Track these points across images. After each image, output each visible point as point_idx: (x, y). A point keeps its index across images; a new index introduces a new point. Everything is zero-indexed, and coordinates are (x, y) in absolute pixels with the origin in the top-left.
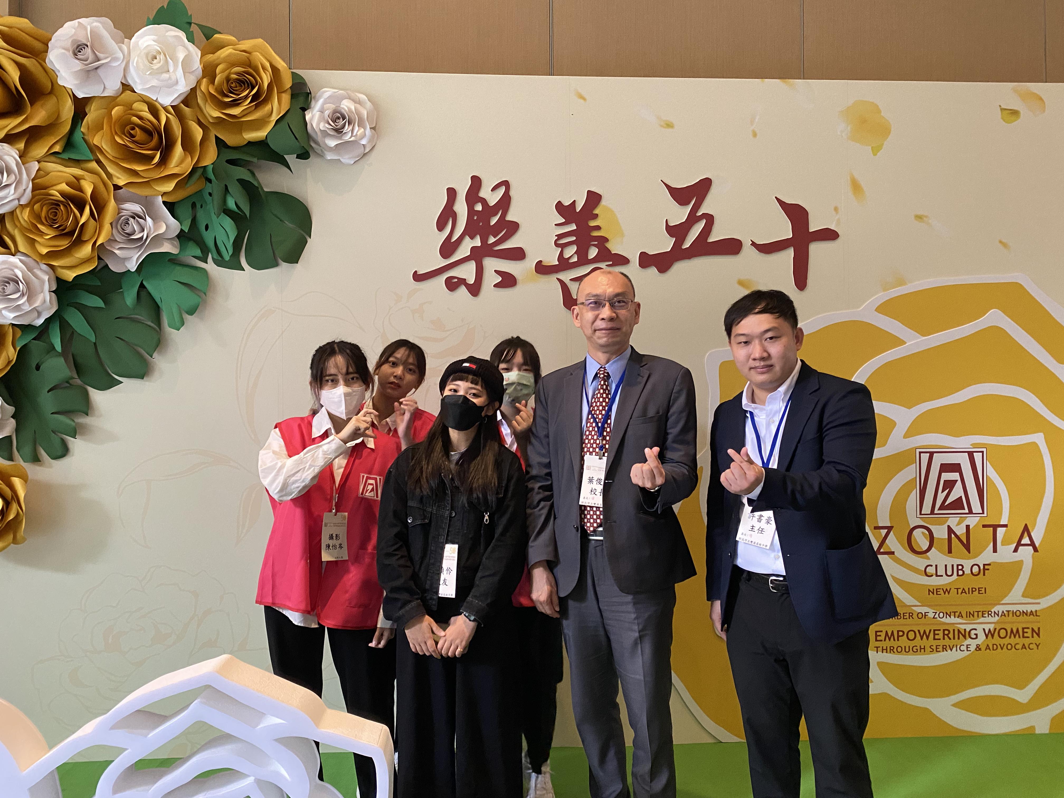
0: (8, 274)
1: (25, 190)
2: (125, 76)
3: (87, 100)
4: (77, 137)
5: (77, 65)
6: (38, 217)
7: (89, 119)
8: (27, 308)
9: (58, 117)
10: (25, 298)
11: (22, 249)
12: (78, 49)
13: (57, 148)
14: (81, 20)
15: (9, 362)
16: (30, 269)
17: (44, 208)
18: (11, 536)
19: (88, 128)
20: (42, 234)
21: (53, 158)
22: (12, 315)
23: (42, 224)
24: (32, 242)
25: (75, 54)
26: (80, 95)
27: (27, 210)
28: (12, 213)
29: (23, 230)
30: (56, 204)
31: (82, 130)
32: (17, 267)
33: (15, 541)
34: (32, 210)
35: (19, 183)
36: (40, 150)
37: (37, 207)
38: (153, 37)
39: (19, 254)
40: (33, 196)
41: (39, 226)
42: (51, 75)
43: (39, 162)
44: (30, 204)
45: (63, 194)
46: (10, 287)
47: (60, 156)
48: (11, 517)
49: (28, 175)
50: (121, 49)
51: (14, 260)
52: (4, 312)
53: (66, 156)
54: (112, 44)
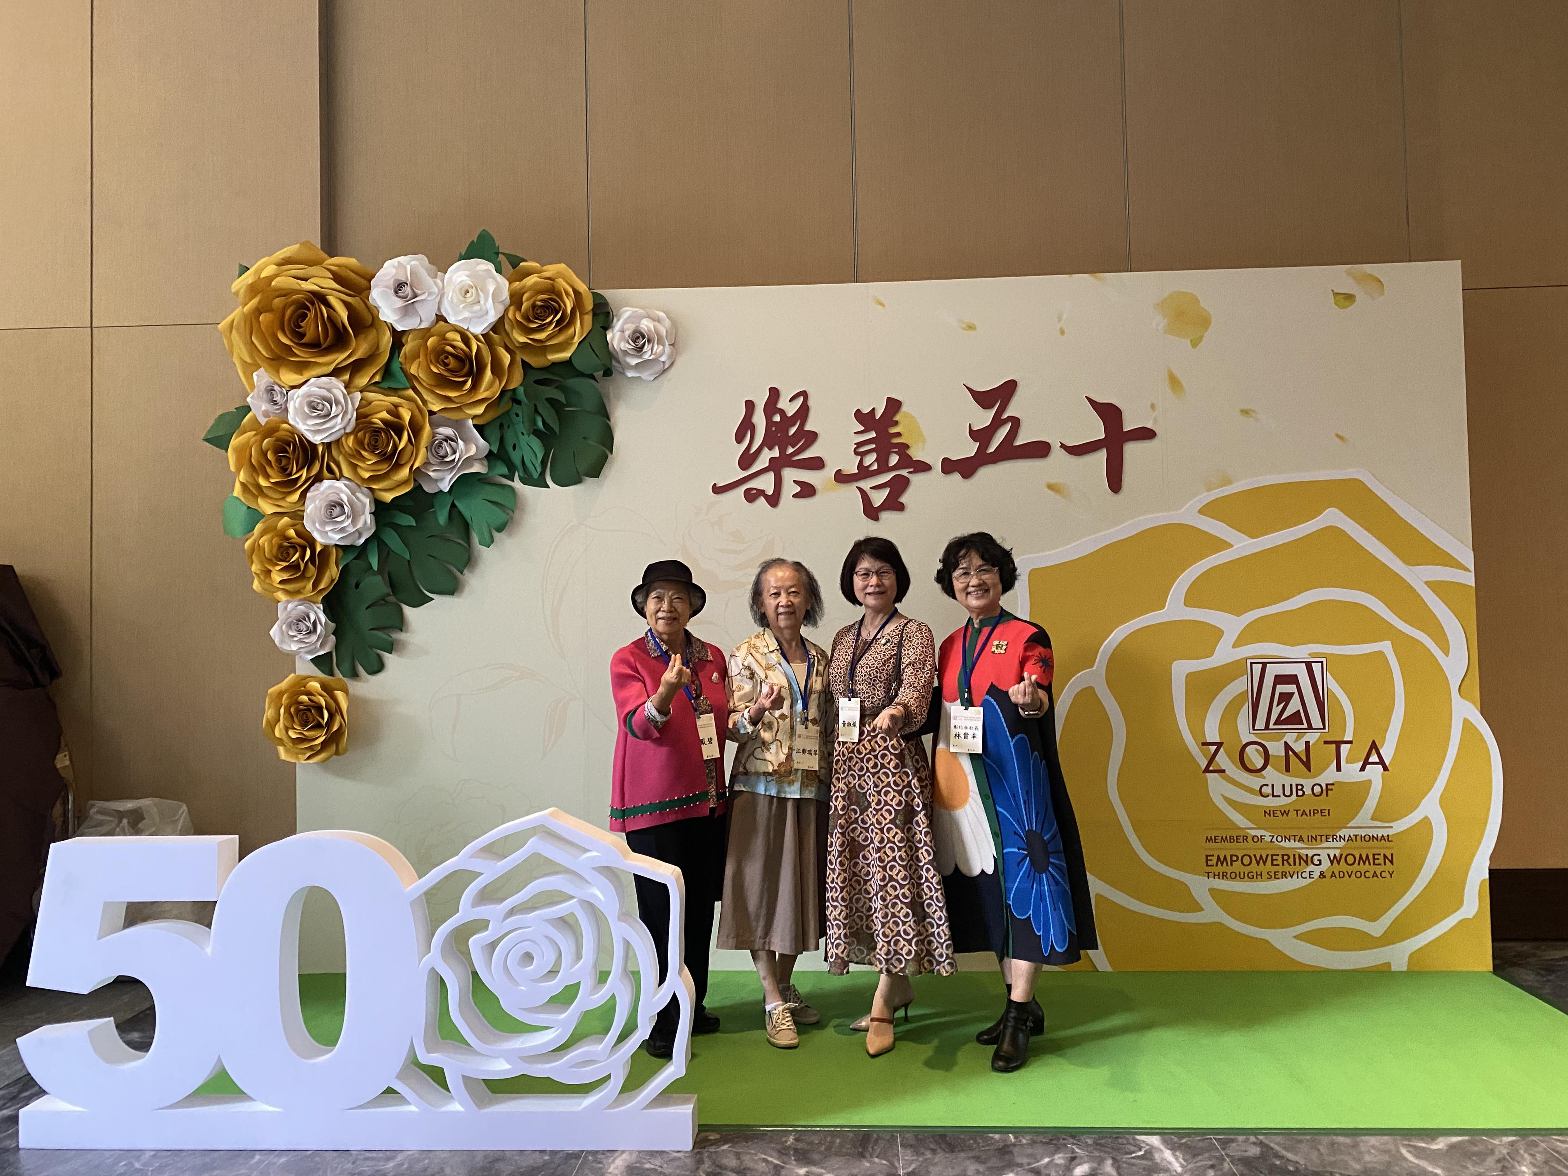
0: (334, 498)
1: (350, 419)
2: (439, 309)
3: (403, 332)
4: (395, 366)
5: (400, 303)
6: (360, 443)
7: (406, 349)
8: (351, 530)
9: (378, 347)
10: (350, 520)
11: (346, 472)
12: (399, 287)
13: (377, 379)
14: (401, 259)
15: (333, 581)
16: (353, 493)
17: (367, 435)
18: (334, 748)
19: (406, 358)
20: (364, 459)
21: (373, 388)
22: (338, 537)
23: (365, 450)
24: (354, 467)
25: (396, 292)
26: (399, 328)
27: (352, 437)
28: (338, 441)
29: (347, 456)
30: (377, 431)
31: (400, 360)
32: (342, 491)
33: (337, 753)
34: (356, 437)
35: (346, 413)
36: (363, 380)
37: (360, 434)
38: (467, 273)
39: (343, 479)
40: (357, 425)
41: (363, 452)
42: (373, 312)
43: (361, 392)
44: (354, 432)
45: (384, 421)
46: (337, 510)
47: (382, 385)
48: (335, 729)
49: (353, 405)
50: (436, 284)
51: (340, 484)
52: (330, 534)
53: (385, 385)
54: (429, 280)
